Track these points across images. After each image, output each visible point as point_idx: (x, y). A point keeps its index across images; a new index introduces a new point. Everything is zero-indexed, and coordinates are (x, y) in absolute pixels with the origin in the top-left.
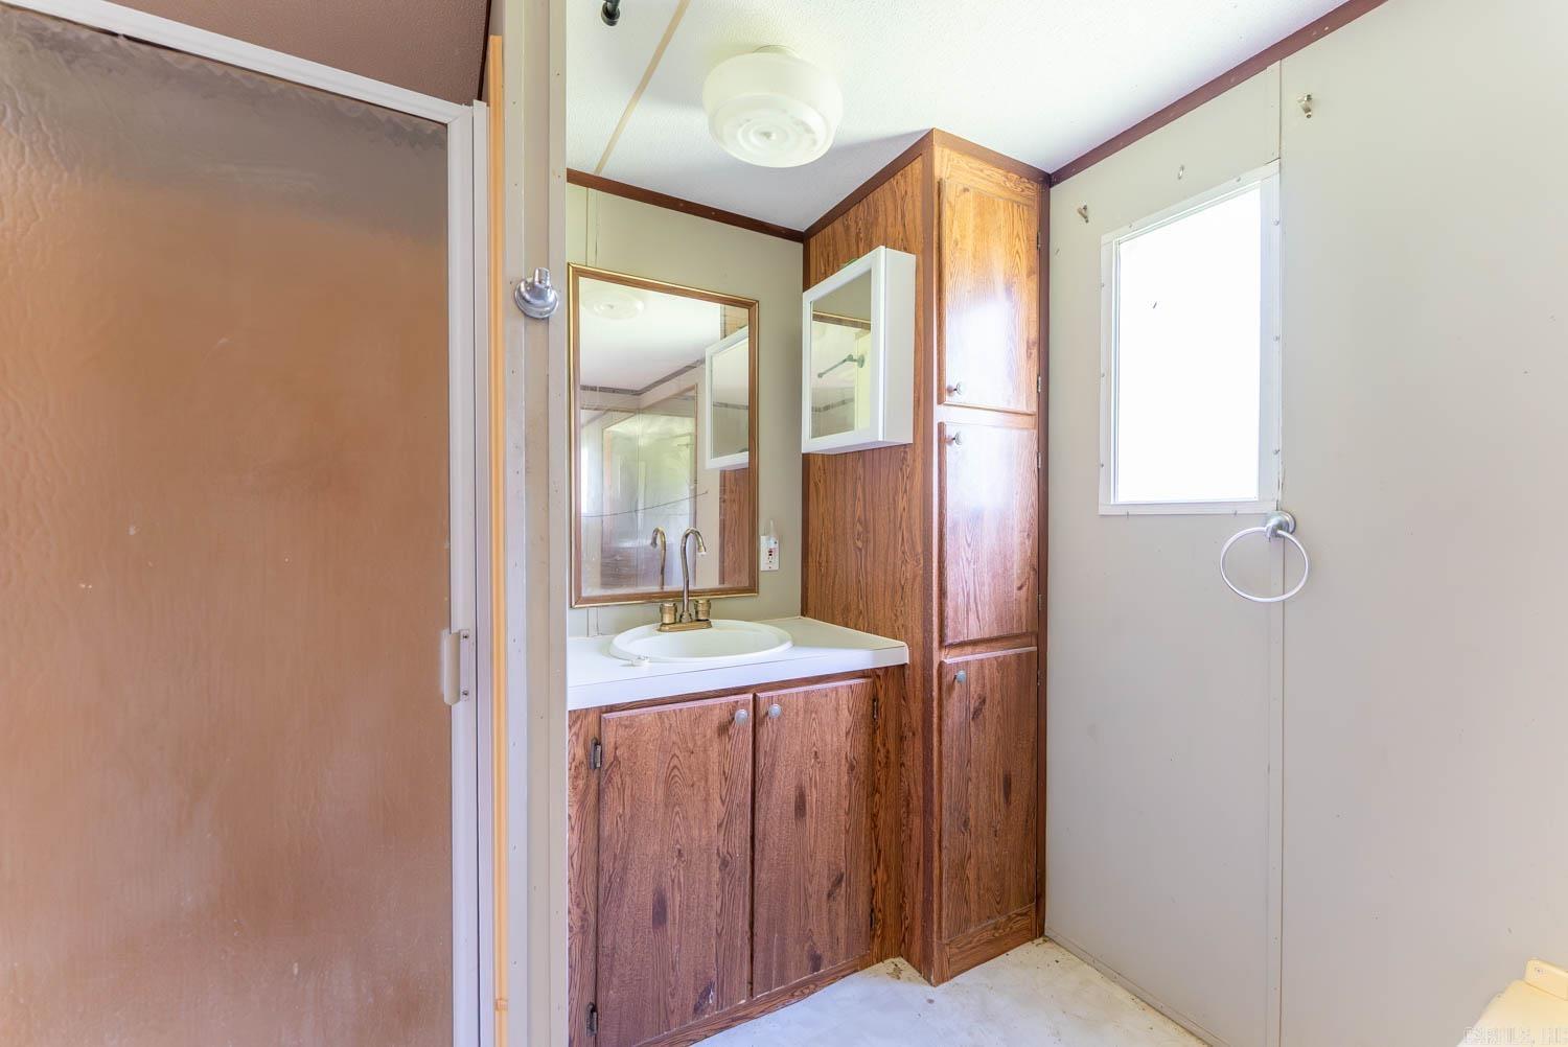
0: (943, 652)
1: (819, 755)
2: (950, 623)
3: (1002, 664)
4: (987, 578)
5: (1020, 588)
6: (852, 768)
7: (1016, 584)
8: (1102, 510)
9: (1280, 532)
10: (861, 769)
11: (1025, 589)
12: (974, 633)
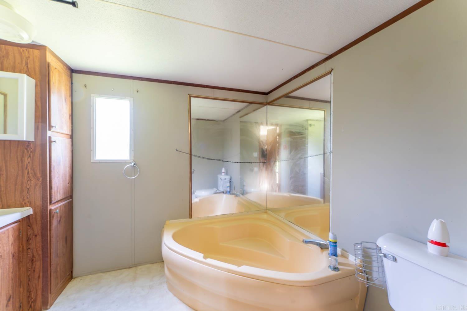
0: (51, 206)
1: (2, 256)
2: (53, 197)
3: (65, 205)
4: (61, 182)
5: (68, 183)
6: (13, 256)
7: (68, 182)
8: (92, 161)
9: (135, 165)
10: (16, 255)
11: (69, 183)
12: (59, 199)
